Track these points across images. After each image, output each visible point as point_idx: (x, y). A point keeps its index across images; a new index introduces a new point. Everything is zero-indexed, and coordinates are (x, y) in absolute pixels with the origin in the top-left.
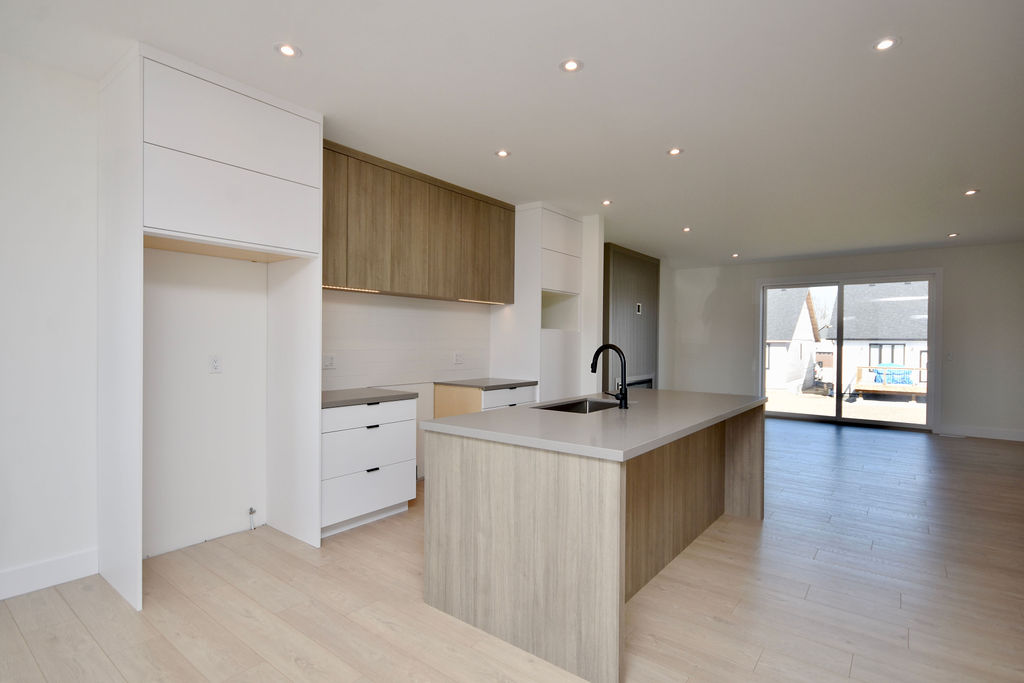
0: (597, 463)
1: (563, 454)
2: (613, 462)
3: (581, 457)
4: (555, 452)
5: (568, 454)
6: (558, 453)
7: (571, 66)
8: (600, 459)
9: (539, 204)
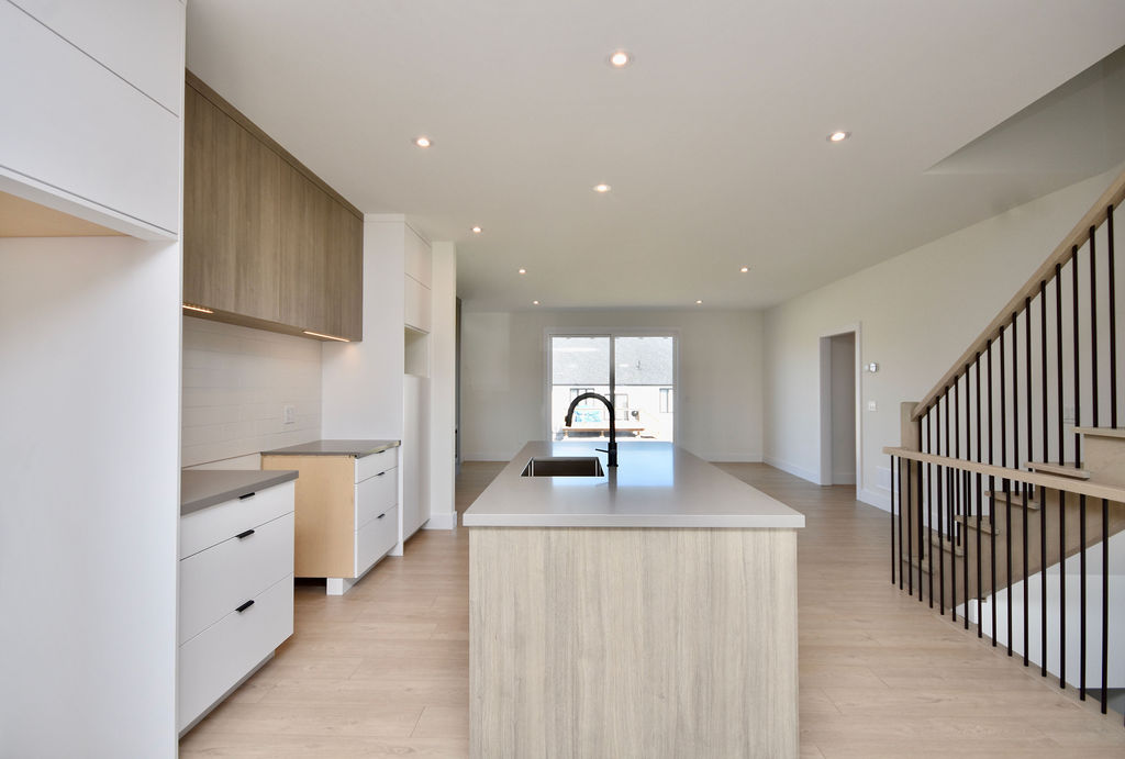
0: (767, 533)
1: (719, 529)
2: (788, 529)
3: (743, 529)
4: (706, 529)
5: (726, 529)
6: (712, 529)
7: (620, 59)
8: (770, 529)
9: (401, 217)
